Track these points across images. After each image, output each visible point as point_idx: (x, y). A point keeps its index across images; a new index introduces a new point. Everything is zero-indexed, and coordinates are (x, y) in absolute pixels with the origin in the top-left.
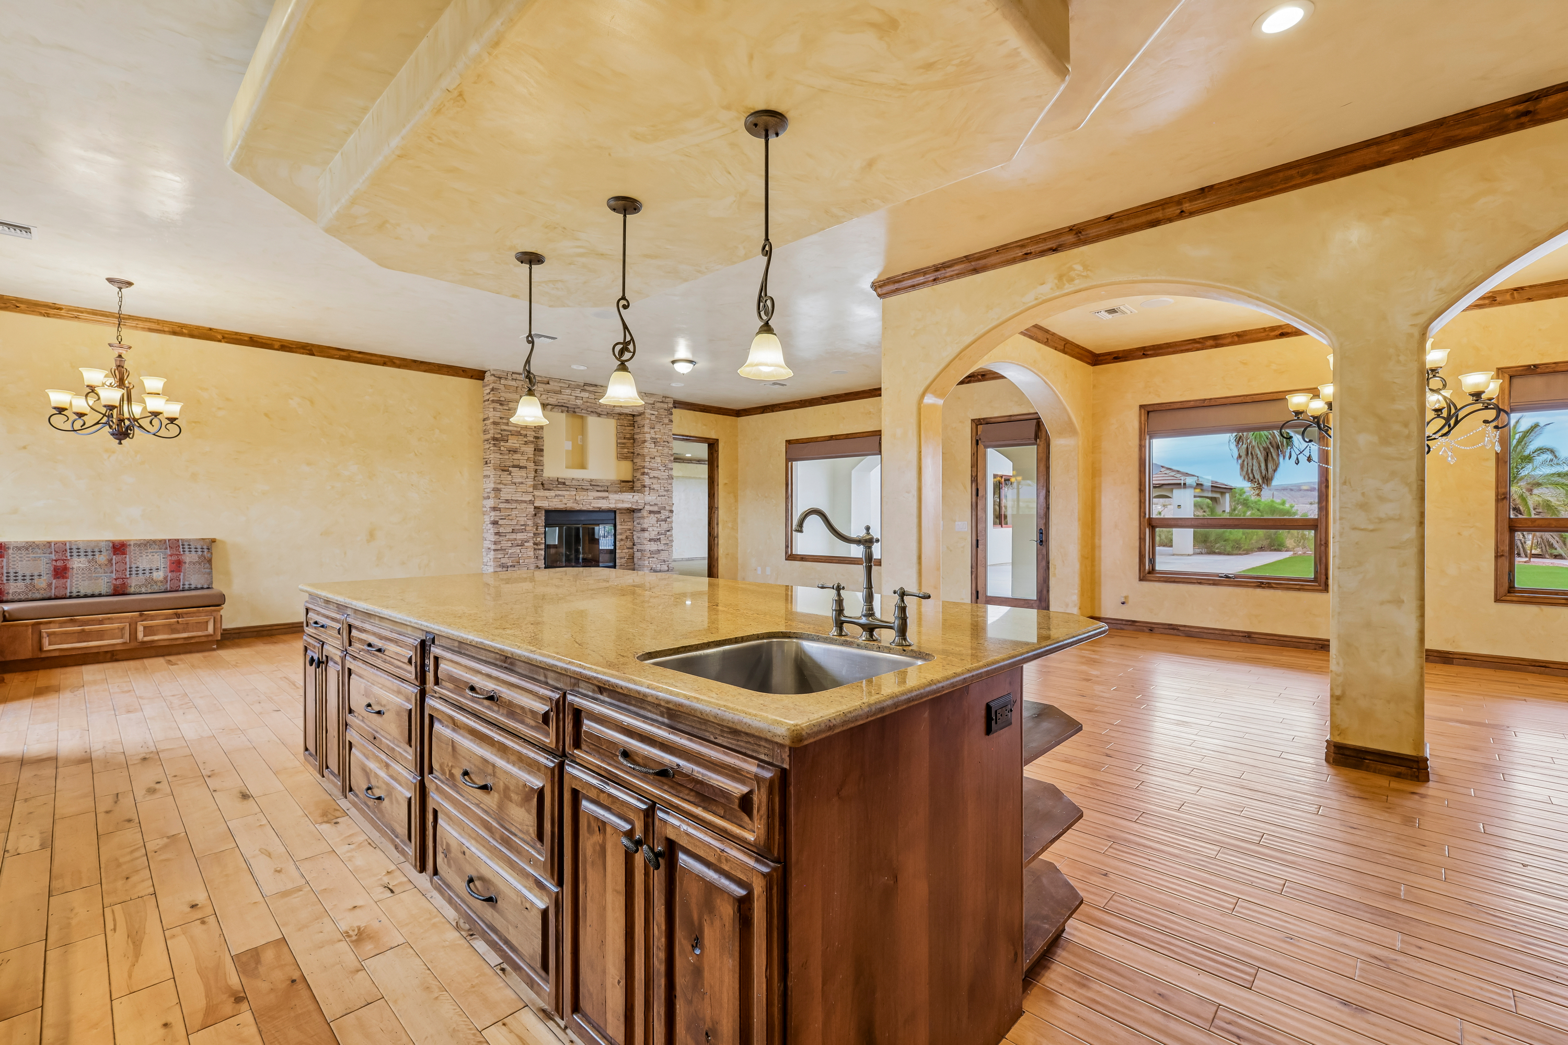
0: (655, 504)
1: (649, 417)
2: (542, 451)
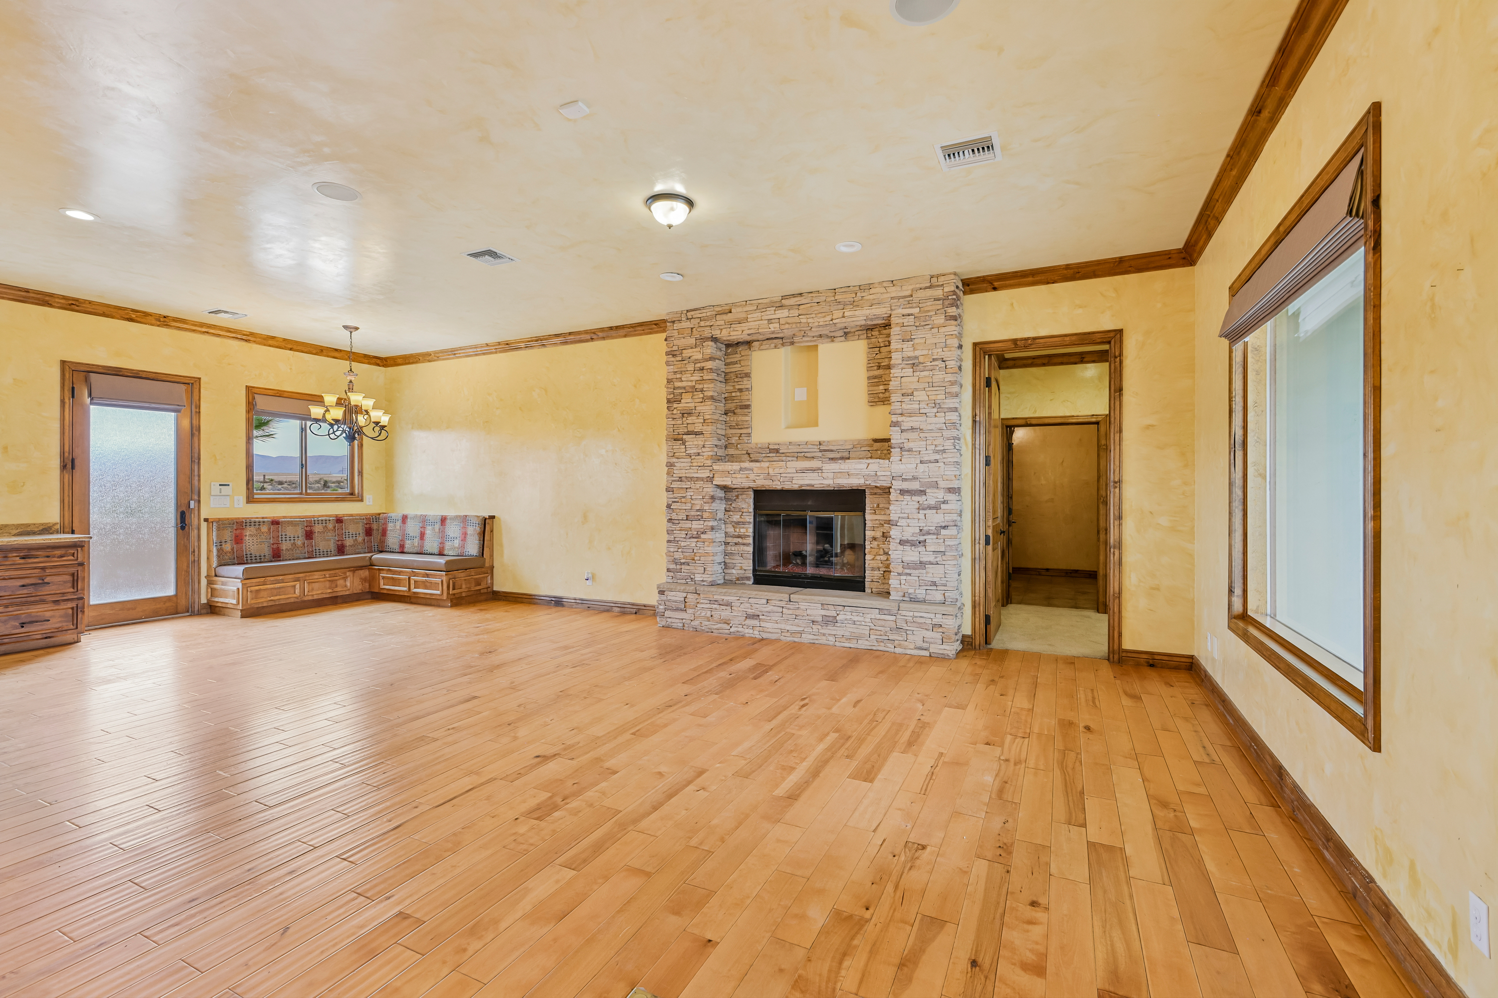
0: (915, 478)
1: (900, 321)
2: (748, 407)
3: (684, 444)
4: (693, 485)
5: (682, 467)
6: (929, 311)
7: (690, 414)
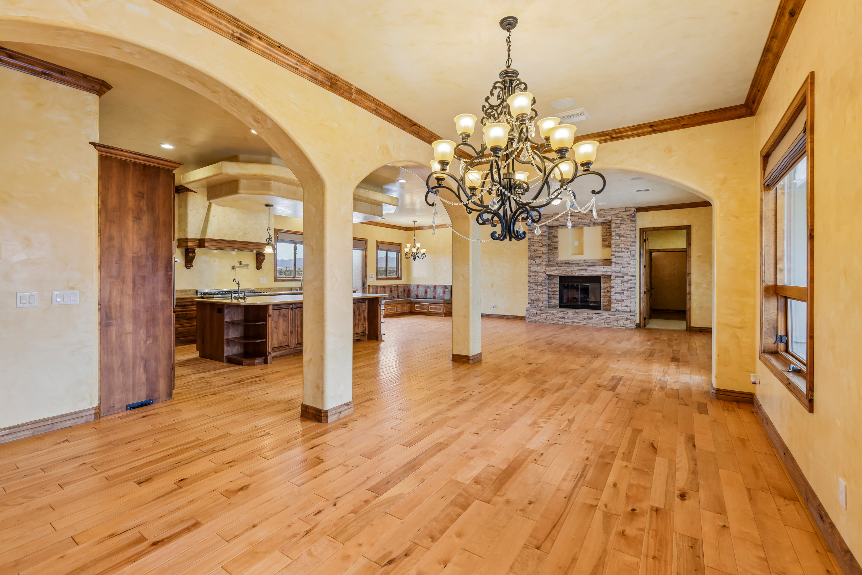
0: (620, 272)
1: (615, 222)
2: (557, 248)
3: (535, 260)
4: (538, 274)
5: (534, 268)
6: (625, 219)
7: (537, 250)
